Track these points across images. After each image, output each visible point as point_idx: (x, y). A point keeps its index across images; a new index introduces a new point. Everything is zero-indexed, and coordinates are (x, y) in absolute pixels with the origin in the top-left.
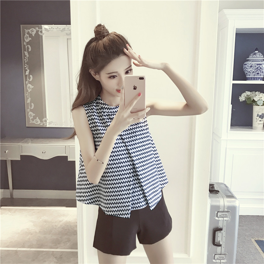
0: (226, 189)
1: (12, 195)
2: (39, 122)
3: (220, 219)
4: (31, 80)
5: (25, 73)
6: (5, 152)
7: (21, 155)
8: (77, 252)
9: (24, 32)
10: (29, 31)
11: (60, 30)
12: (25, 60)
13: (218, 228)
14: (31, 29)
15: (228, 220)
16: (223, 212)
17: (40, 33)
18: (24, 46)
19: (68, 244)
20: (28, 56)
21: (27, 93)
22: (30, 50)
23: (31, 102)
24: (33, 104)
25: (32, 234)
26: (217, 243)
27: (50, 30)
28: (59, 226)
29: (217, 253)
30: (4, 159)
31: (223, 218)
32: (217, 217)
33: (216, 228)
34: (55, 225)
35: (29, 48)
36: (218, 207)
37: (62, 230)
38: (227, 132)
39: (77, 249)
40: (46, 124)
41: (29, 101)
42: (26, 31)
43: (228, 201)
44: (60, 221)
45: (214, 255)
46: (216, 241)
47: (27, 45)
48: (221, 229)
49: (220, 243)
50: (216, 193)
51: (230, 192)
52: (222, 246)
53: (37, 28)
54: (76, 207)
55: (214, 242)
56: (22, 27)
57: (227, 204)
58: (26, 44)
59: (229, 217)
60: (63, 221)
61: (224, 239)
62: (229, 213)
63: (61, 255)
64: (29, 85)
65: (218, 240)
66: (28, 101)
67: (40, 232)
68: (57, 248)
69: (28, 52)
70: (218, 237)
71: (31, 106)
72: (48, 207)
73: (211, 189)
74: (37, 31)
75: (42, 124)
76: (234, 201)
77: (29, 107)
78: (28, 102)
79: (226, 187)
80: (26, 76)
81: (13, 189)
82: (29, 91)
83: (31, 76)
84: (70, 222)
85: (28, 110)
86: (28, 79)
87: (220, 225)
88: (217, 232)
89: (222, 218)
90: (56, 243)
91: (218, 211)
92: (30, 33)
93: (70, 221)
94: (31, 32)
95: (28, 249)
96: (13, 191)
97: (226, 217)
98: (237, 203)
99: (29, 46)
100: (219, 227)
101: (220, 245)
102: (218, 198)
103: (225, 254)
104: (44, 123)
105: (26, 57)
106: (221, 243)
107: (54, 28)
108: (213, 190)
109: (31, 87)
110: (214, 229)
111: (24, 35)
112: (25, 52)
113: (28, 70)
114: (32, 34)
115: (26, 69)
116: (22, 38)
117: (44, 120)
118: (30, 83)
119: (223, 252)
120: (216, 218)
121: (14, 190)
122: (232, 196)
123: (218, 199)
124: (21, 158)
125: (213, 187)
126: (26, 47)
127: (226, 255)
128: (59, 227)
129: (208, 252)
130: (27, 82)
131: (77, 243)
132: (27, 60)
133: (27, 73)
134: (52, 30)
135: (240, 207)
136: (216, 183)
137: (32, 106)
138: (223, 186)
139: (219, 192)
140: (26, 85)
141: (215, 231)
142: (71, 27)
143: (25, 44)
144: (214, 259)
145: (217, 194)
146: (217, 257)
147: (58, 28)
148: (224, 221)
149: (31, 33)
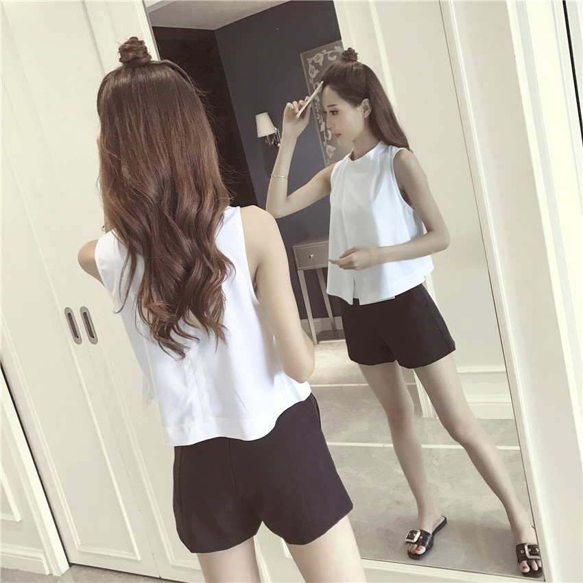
4: (330, 138)
5: (320, 129)
6: (310, 257)
9: (307, 62)
10: (314, 59)
14: (316, 56)
17: (330, 58)
18: (311, 85)
21: (329, 160)
30: (311, 267)
42: (310, 60)
47: (314, 83)
53: (324, 51)
56: (303, 56)
64: (329, 147)
74: (325, 56)
80: (322, 133)
81: (334, 316)
82: (331, 156)
86: (325, 138)
92: (316, 62)
105: (316, 103)
111: (307, 67)
113: (323, 124)
114: (318, 63)
115: (320, 122)
116: (305, 75)
118: (329, 142)
133: (323, 128)
140: (325, 148)
143: (311, 82)
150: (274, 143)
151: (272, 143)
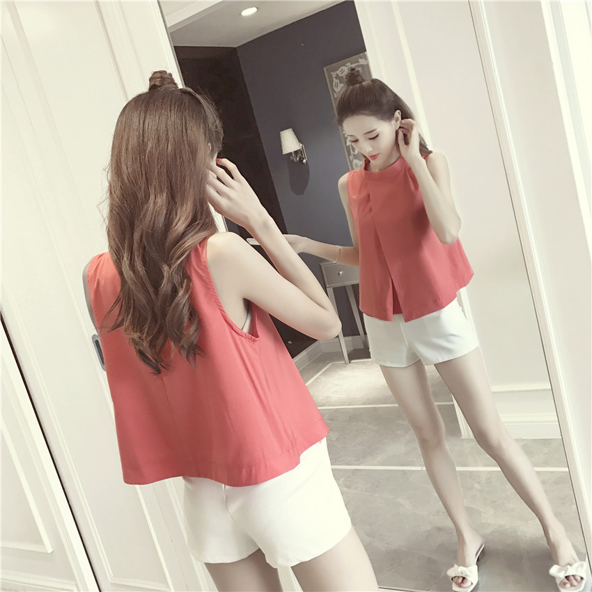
6: (339, 273)
9: (331, 77)
10: (338, 72)
14: (340, 69)
30: (342, 284)
42: (334, 74)
53: (349, 64)
56: (327, 70)
80: (348, 148)
86: (352, 152)
94: (341, 74)
111: (332, 81)
116: (330, 89)
130: (351, 157)
140: (351, 162)
151: (298, 159)
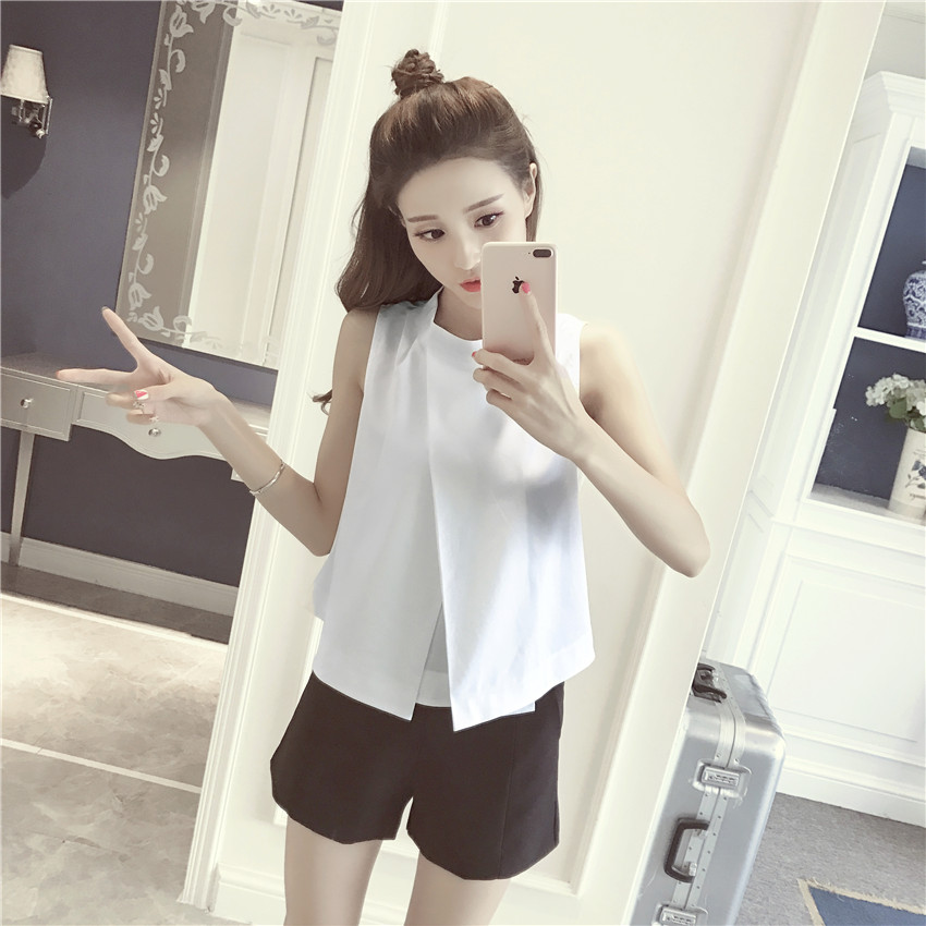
0: (753, 692)
1: (14, 553)
2: (160, 326)
3: (708, 789)
4: (162, 172)
5: (147, 145)
6: (23, 402)
7: (74, 427)
8: (199, 795)
11: (300, 20)
12: (156, 99)
13: (694, 819)
15: (735, 799)
16: (723, 769)
17: (226, 16)
18: (164, 49)
19: (173, 762)
20: (168, 87)
21: (140, 214)
22: (180, 68)
23: (146, 250)
24: (150, 259)
25: (56, 702)
26: (679, 869)
27: (264, 11)
28: (154, 693)
29: (672, 903)
30: (15, 425)
31: (720, 788)
32: (700, 779)
33: (688, 818)
34: (142, 690)
35: (177, 62)
36: (711, 748)
37: (162, 709)
38: (798, 500)
39: (200, 785)
40: (181, 337)
41: (139, 245)
43: (748, 736)
44: (161, 680)
45: (659, 906)
46: (678, 861)
47: (173, 49)
48: (702, 825)
49: (688, 870)
50: (713, 699)
51: (763, 707)
52: (695, 881)
54: (227, 643)
55: (670, 863)
57: (742, 744)
58: (170, 45)
59: (739, 789)
60: (169, 679)
61: (706, 858)
62: (743, 775)
63: (141, 795)
64: (152, 189)
65: (687, 859)
66: (137, 242)
67: (84, 699)
68: (131, 768)
69: (174, 76)
70: (687, 847)
71: (143, 264)
72: (131, 623)
73: (700, 682)
74: (220, 9)
75: (168, 335)
76: (770, 741)
77: (137, 266)
78: (135, 248)
79: (754, 685)
80: (148, 155)
81: (23, 534)
82: (149, 209)
83: (165, 159)
84: (192, 687)
85: (131, 274)
87: (704, 812)
88: (686, 832)
89: (716, 787)
90: (132, 750)
91: (709, 760)
92: (194, 8)
93: (195, 686)
94: (198, 6)
95: (34, 750)
96: (21, 542)
97: (731, 787)
98: (777, 750)
99: (181, 55)
100: (699, 817)
101: (687, 878)
102: (718, 716)
103: (697, 912)
104: (177, 331)
105: (160, 91)
106: (693, 871)
107: (278, 11)
108: (704, 687)
109: (156, 198)
110: (679, 819)
111: (171, 11)
112: (162, 71)
113: (160, 138)
114: (199, 13)
115: (154, 131)
116: (161, 22)
117: (177, 321)
118: (156, 181)
119: (693, 902)
120: (697, 785)
121: (25, 539)
122: (765, 722)
123: (716, 721)
124: (71, 437)
125: (709, 677)
126: (170, 54)
127: (700, 916)
128: (151, 699)
129: (642, 890)
130: (146, 176)
131: (205, 765)
132: (163, 99)
133: (155, 145)
134: (271, 13)
135: (785, 764)
136: (722, 665)
137: (146, 263)
138: (744, 681)
139: (724, 696)
140: (142, 187)
141: (683, 825)
142: (340, 17)
143: (166, 43)
144: (658, 919)
145: (717, 704)
146: (669, 915)
147: (293, 12)
148: (721, 800)
149: (198, 10)
150: (33, 122)
151: (28, 121)
